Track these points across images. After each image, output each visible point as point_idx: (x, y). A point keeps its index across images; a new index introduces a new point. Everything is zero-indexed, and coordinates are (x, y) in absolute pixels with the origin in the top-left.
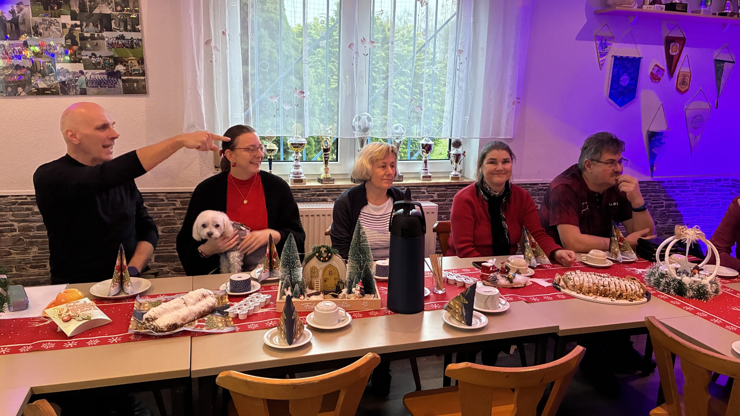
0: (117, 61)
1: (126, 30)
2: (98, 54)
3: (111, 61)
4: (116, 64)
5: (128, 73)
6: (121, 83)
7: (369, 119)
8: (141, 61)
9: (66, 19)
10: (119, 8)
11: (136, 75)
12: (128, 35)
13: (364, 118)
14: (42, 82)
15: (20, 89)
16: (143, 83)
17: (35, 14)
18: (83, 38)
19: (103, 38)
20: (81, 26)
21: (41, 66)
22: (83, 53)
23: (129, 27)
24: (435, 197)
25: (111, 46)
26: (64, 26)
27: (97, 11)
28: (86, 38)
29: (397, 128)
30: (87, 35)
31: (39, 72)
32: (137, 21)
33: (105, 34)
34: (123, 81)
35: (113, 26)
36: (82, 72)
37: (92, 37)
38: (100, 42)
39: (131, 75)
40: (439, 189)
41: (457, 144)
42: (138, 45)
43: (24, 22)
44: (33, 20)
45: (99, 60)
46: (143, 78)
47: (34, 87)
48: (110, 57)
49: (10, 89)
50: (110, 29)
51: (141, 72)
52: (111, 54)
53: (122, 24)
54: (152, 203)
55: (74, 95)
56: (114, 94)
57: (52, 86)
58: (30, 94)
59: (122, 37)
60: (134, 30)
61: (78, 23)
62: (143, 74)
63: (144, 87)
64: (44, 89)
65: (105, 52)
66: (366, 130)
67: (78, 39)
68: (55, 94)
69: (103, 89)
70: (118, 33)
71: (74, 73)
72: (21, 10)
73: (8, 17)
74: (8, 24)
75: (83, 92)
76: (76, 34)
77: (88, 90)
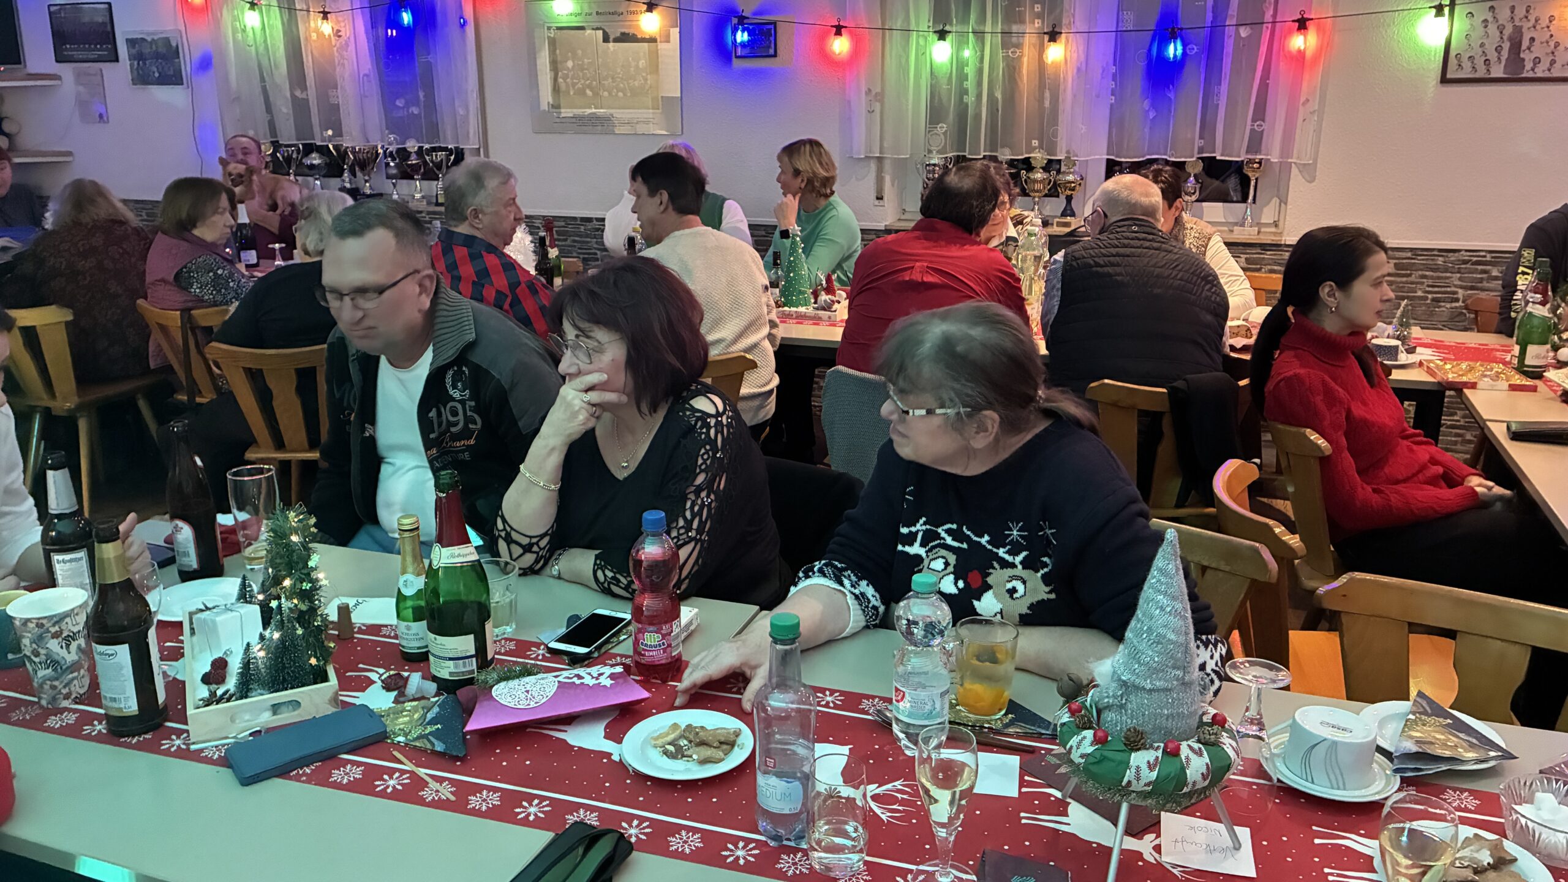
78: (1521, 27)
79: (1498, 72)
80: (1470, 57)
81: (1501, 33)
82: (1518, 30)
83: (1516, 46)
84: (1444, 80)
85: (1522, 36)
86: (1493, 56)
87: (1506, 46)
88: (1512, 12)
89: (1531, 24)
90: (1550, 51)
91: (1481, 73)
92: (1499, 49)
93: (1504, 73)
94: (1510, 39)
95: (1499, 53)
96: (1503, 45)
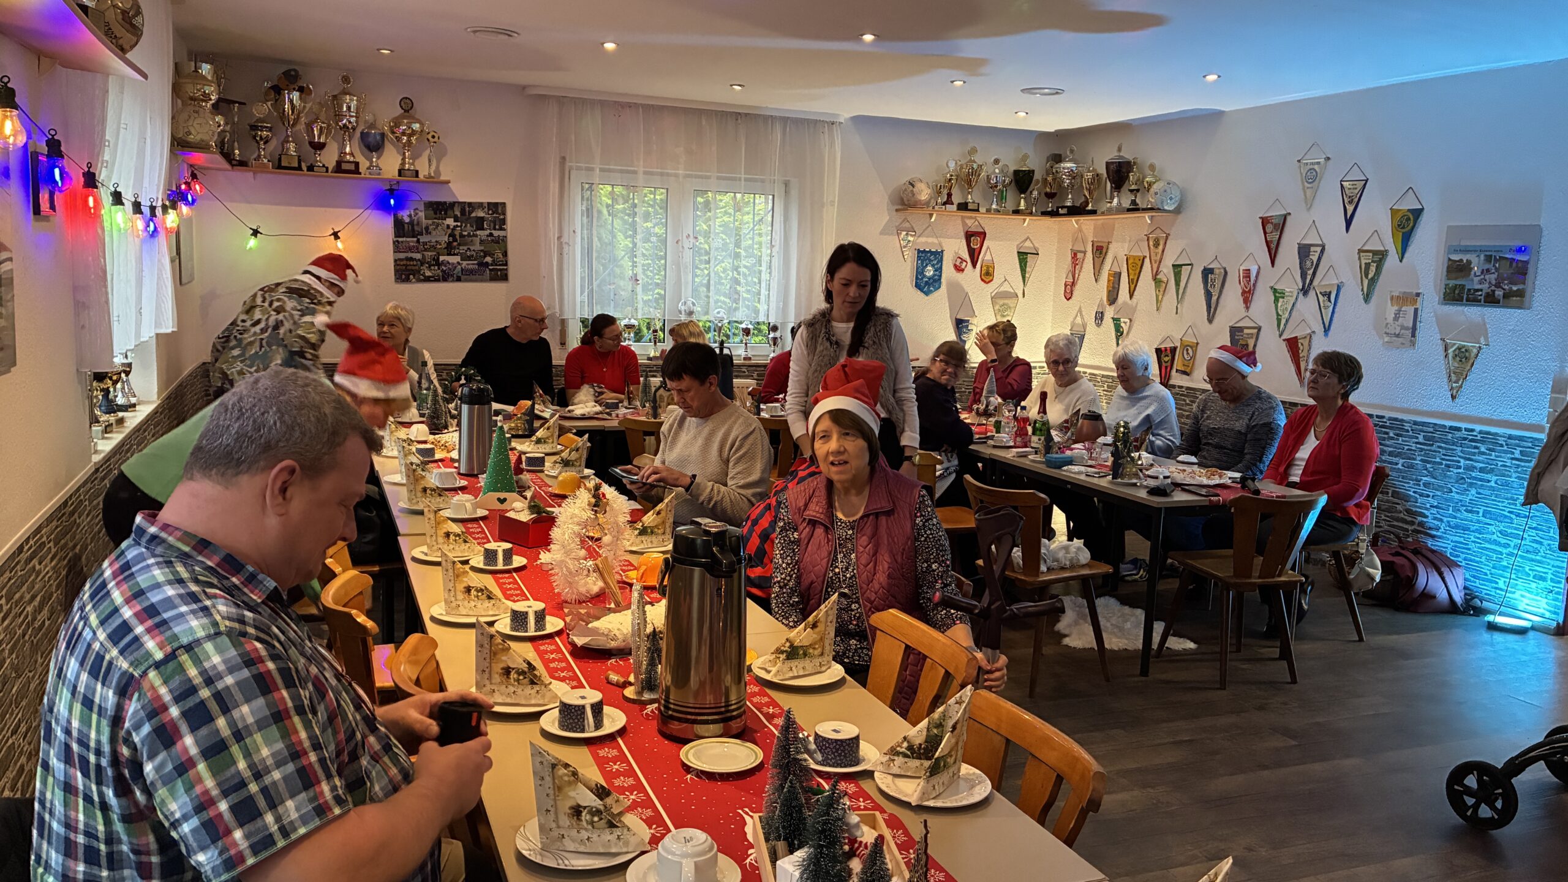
0: (486, 254)
1: (495, 229)
2: (472, 248)
3: (482, 254)
4: (485, 257)
5: (494, 263)
6: (488, 272)
7: (694, 304)
8: (505, 254)
9: (450, 222)
10: (490, 212)
11: (500, 265)
12: (496, 233)
13: (689, 303)
15: (411, 277)
16: (506, 272)
17: (426, 218)
18: (462, 236)
19: (476, 236)
20: (461, 226)
22: (461, 248)
23: (497, 227)
24: (755, 375)
25: (482, 242)
26: (448, 226)
27: (473, 215)
28: (465, 236)
29: (718, 313)
30: (465, 233)
31: (427, 263)
32: (504, 222)
33: (478, 232)
34: (490, 270)
35: (485, 226)
36: (458, 263)
37: (469, 235)
38: (474, 238)
39: (496, 265)
40: (758, 369)
41: (775, 329)
42: (503, 240)
43: (418, 224)
44: (424, 222)
45: (473, 253)
46: (505, 268)
47: (422, 275)
48: (482, 251)
49: (403, 277)
50: (483, 229)
51: (504, 262)
52: (482, 248)
53: (492, 225)
55: (451, 281)
56: (482, 281)
57: (436, 274)
58: (419, 281)
59: (491, 235)
60: (501, 229)
61: (459, 224)
62: (506, 264)
63: (506, 275)
64: (429, 277)
65: (477, 247)
66: (691, 313)
67: (458, 237)
68: (437, 280)
69: (474, 277)
70: (489, 231)
71: (453, 264)
72: (417, 214)
73: (407, 220)
74: (406, 226)
75: (459, 279)
76: (457, 233)
77: (463, 277)
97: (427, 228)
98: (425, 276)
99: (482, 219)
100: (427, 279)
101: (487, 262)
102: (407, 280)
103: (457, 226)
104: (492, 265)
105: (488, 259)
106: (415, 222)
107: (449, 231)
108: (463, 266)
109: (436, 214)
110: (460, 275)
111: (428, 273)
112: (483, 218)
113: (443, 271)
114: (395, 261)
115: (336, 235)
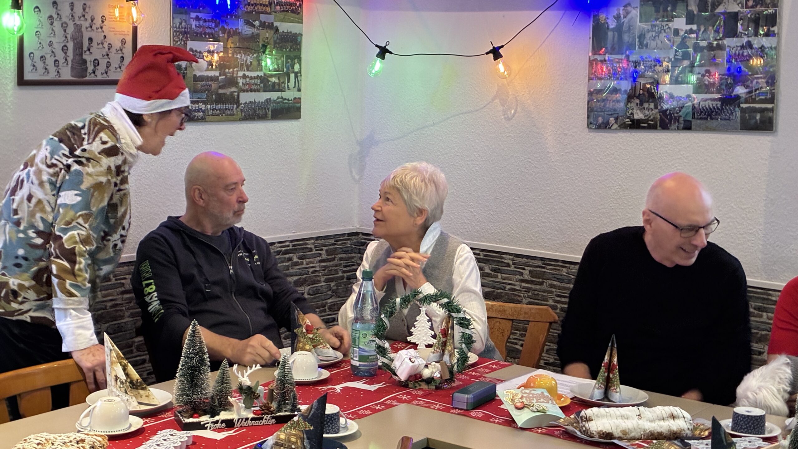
0: (738, 80)
1: (756, 34)
3: (730, 80)
5: (750, 98)
6: (739, 114)
8: (772, 80)
10: (750, 3)
11: (762, 101)
12: (759, 41)
14: (638, 111)
15: (612, 121)
16: (770, 114)
17: (643, 19)
19: (720, 47)
21: (640, 89)
23: (761, 29)
25: (733, 58)
26: (676, 32)
31: (638, 98)
32: (772, 20)
33: (727, 42)
34: (743, 111)
35: (740, 29)
36: (688, 97)
37: (710, 47)
38: (719, 53)
39: (754, 101)
42: (770, 55)
43: (629, 30)
45: (714, 79)
46: (770, 106)
47: (628, 118)
48: (730, 74)
49: (600, 120)
50: (734, 35)
51: (769, 96)
52: (732, 70)
53: (752, 26)
54: (760, 304)
55: (675, 129)
56: (728, 130)
57: (650, 117)
58: (623, 127)
59: (749, 45)
60: (768, 34)
62: (772, 100)
63: (772, 120)
64: (640, 121)
67: (691, 50)
68: (652, 127)
69: (714, 123)
70: (745, 40)
71: (680, 98)
72: (628, 13)
73: (612, 24)
74: (610, 34)
75: (688, 127)
76: (690, 43)
77: (694, 122)
78: (81, 26)
79: (66, 74)
80: (42, 57)
81: (65, 31)
82: (78, 28)
83: (78, 46)
84: (22, 82)
85: (82, 36)
86: (60, 56)
87: (70, 45)
88: (72, 10)
89: (87, 24)
90: (105, 53)
91: (52, 76)
92: (64, 49)
93: (72, 76)
94: (73, 39)
95: (66, 53)
96: (68, 45)
97: (642, 36)
98: (633, 121)
99: (734, 17)
100: (636, 125)
101: (738, 97)
102: (605, 126)
103: (691, 31)
104: (746, 102)
105: (740, 90)
106: (625, 28)
107: (678, 40)
108: (696, 102)
109: (657, 11)
110: (690, 118)
111: (638, 115)
112: (736, 14)
113: (664, 112)
114: (590, 94)
115: (496, 53)
